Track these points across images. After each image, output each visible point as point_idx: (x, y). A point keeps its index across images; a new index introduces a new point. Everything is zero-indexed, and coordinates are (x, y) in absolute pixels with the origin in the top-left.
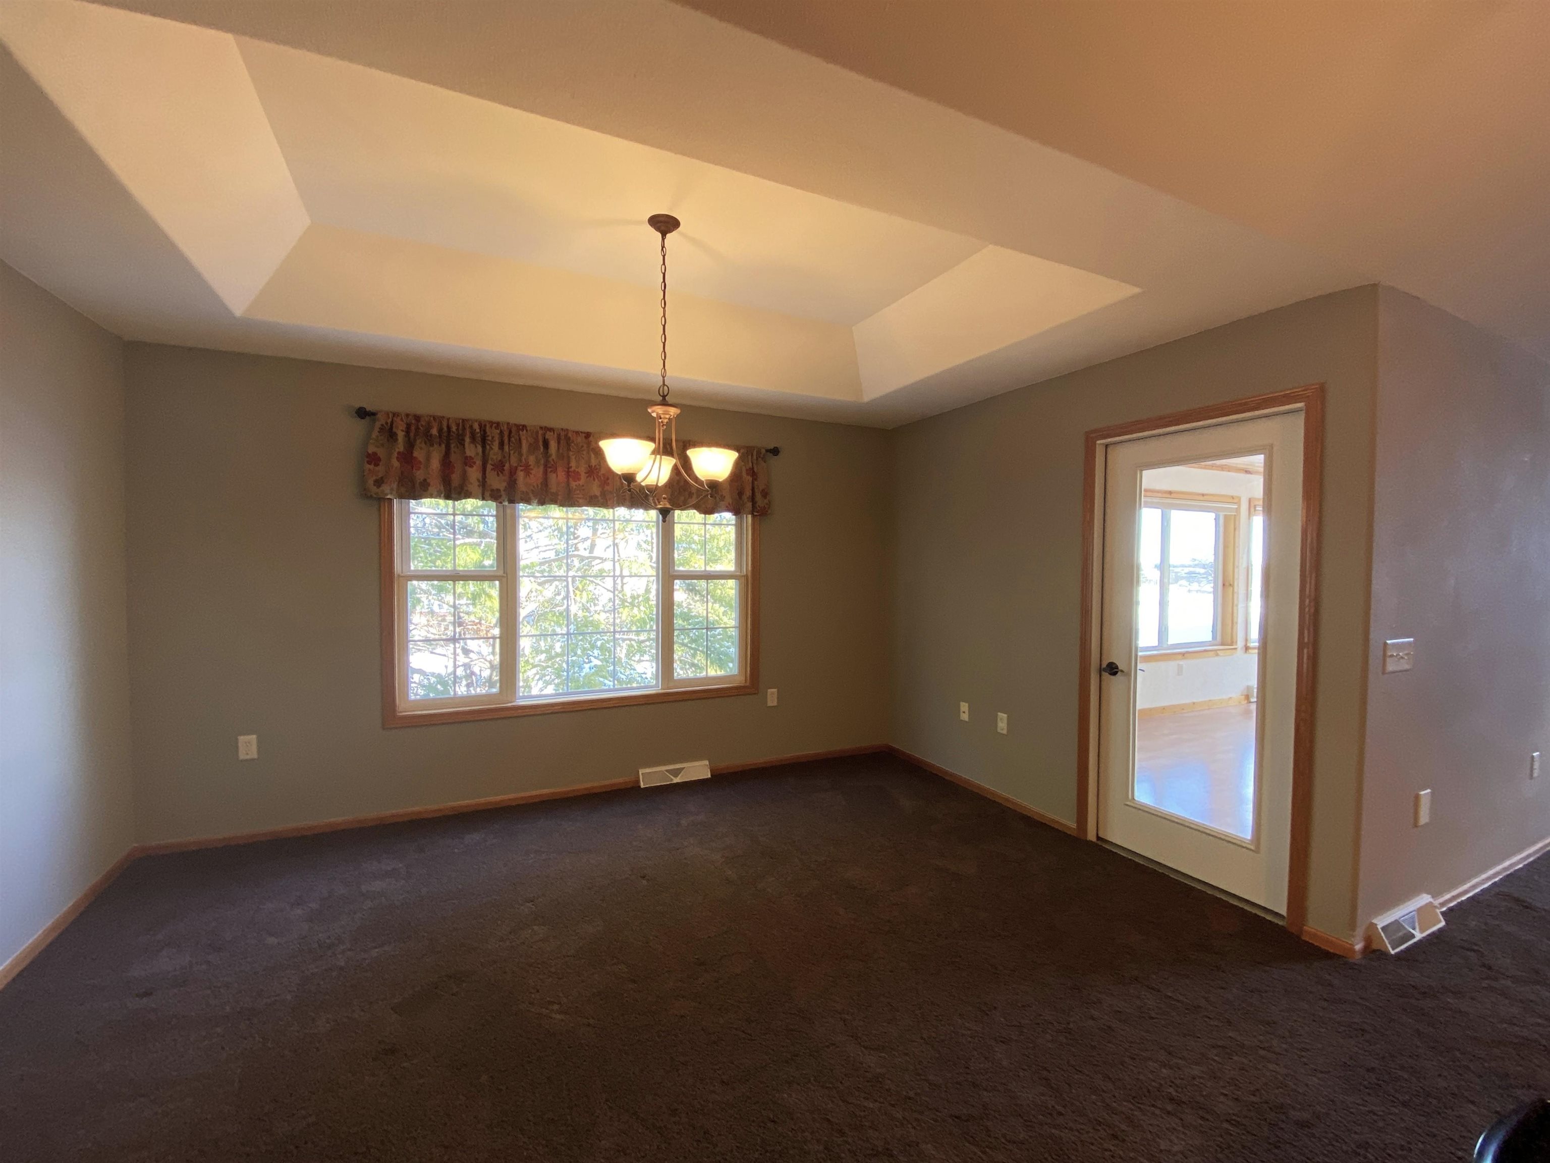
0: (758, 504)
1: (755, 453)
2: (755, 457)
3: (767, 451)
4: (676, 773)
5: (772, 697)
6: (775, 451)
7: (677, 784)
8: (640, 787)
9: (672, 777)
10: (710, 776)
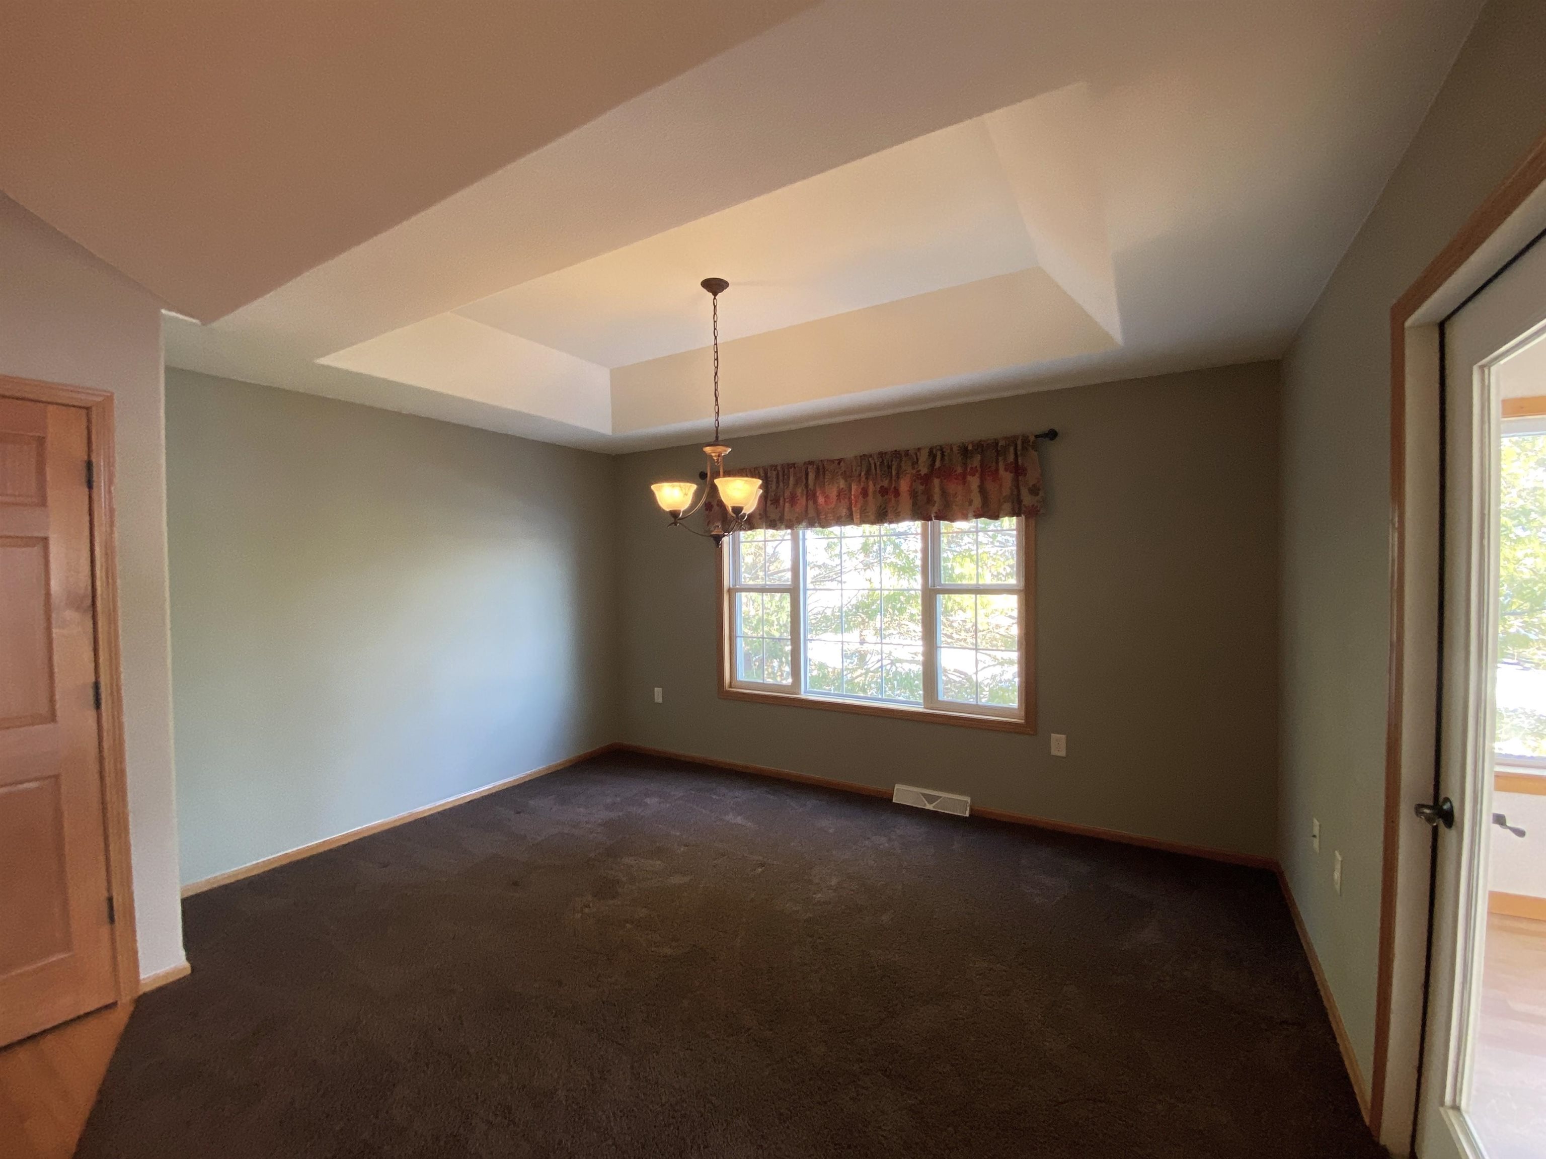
0: (1023, 503)
1: (1019, 443)
2: (1019, 447)
3: (1037, 437)
4: (931, 799)
5: (1058, 745)
6: (1052, 435)
7: (928, 810)
8: (892, 800)
9: (926, 802)
10: (967, 815)
